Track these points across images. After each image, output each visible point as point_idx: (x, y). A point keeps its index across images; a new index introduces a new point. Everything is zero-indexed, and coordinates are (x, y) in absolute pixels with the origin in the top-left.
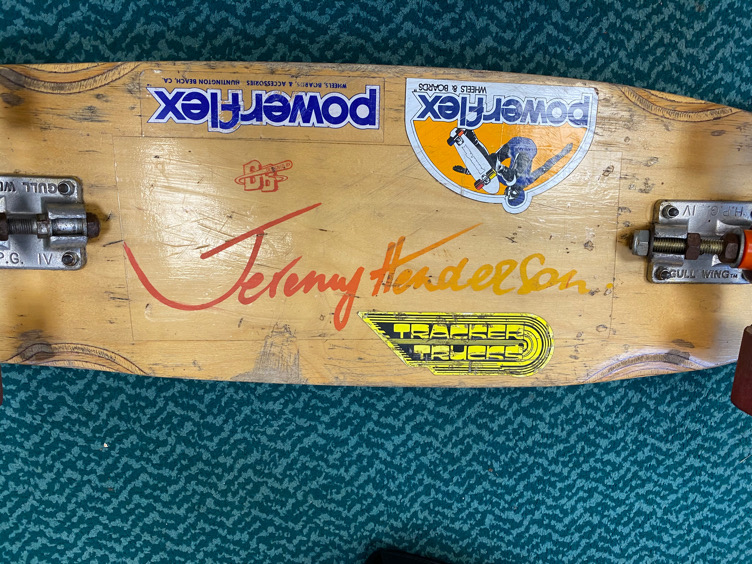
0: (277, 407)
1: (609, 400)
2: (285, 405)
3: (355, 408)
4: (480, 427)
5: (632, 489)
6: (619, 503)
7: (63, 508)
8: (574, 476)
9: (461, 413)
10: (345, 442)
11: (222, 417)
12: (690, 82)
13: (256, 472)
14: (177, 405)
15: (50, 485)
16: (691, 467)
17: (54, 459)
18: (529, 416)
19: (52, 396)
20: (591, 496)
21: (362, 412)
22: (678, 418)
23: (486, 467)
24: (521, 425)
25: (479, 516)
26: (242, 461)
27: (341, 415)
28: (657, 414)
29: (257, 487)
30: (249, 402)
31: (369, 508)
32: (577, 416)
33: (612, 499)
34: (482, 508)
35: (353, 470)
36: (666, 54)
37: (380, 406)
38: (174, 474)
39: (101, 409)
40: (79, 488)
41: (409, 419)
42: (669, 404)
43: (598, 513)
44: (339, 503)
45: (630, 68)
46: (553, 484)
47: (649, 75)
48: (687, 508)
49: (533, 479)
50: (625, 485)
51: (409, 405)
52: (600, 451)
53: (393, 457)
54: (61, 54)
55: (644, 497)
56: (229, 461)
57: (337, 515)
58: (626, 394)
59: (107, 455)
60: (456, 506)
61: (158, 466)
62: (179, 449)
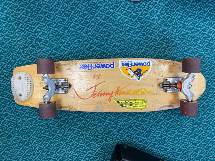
0: (99, 117)
1: (160, 115)
2: (100, 117)
3: (113, 117)
4: (136, 120)
5: (167, 132)
6: (165, 135)
7: (61, 137)
8: (155, 130)
9: (133, 118)
10: (111, 124)
11: (89, 119)
12: (169, 57)
13: (95, 130)
14: (81, 117)
15: (59, 132)
16: (178, 128)
17: (60, 128)
18: (145, 118)
19: (60, 116)
20: (159, 134)
21: (114, 118)
22: (174, 118)
23: (138, 128)
24: (144, 120)
25: (137, 138)
26: (93, 127)
27: (110, 118)
28: (170, 117)
29: (96, 132)
30: (94, 116)
31: (116, 137)
32: (155, 118)
33: (163, 134)
34: (138, 136)
35: (113, 129)
36: (164, 53)
37: (117, 117)
38: (81, 130)
39: (68, 118)
40: (64, 133)
41: (123, 119)
42: (172, 115)
43: (161, 137)
44: (111, 136)
45: (158, 55)
46: (151, 132)
47: (161, 56)
48: (178, 136)
49: (147, 130)
50: (166, 131)
51: (123, 116)
52: (160, 125)
53: (120, 126)
54: (63, 59)
55: (169, 134)
56: (91, 128)
57: (110, 138)
58: (164, 114)
59: (69, 127)
60: (133, 136)
61: (78, 129)
62: (82, 126)
